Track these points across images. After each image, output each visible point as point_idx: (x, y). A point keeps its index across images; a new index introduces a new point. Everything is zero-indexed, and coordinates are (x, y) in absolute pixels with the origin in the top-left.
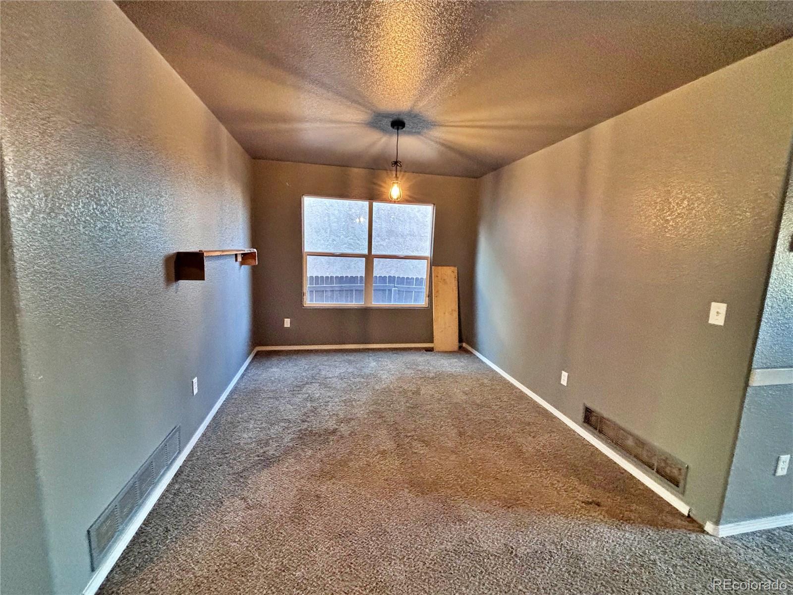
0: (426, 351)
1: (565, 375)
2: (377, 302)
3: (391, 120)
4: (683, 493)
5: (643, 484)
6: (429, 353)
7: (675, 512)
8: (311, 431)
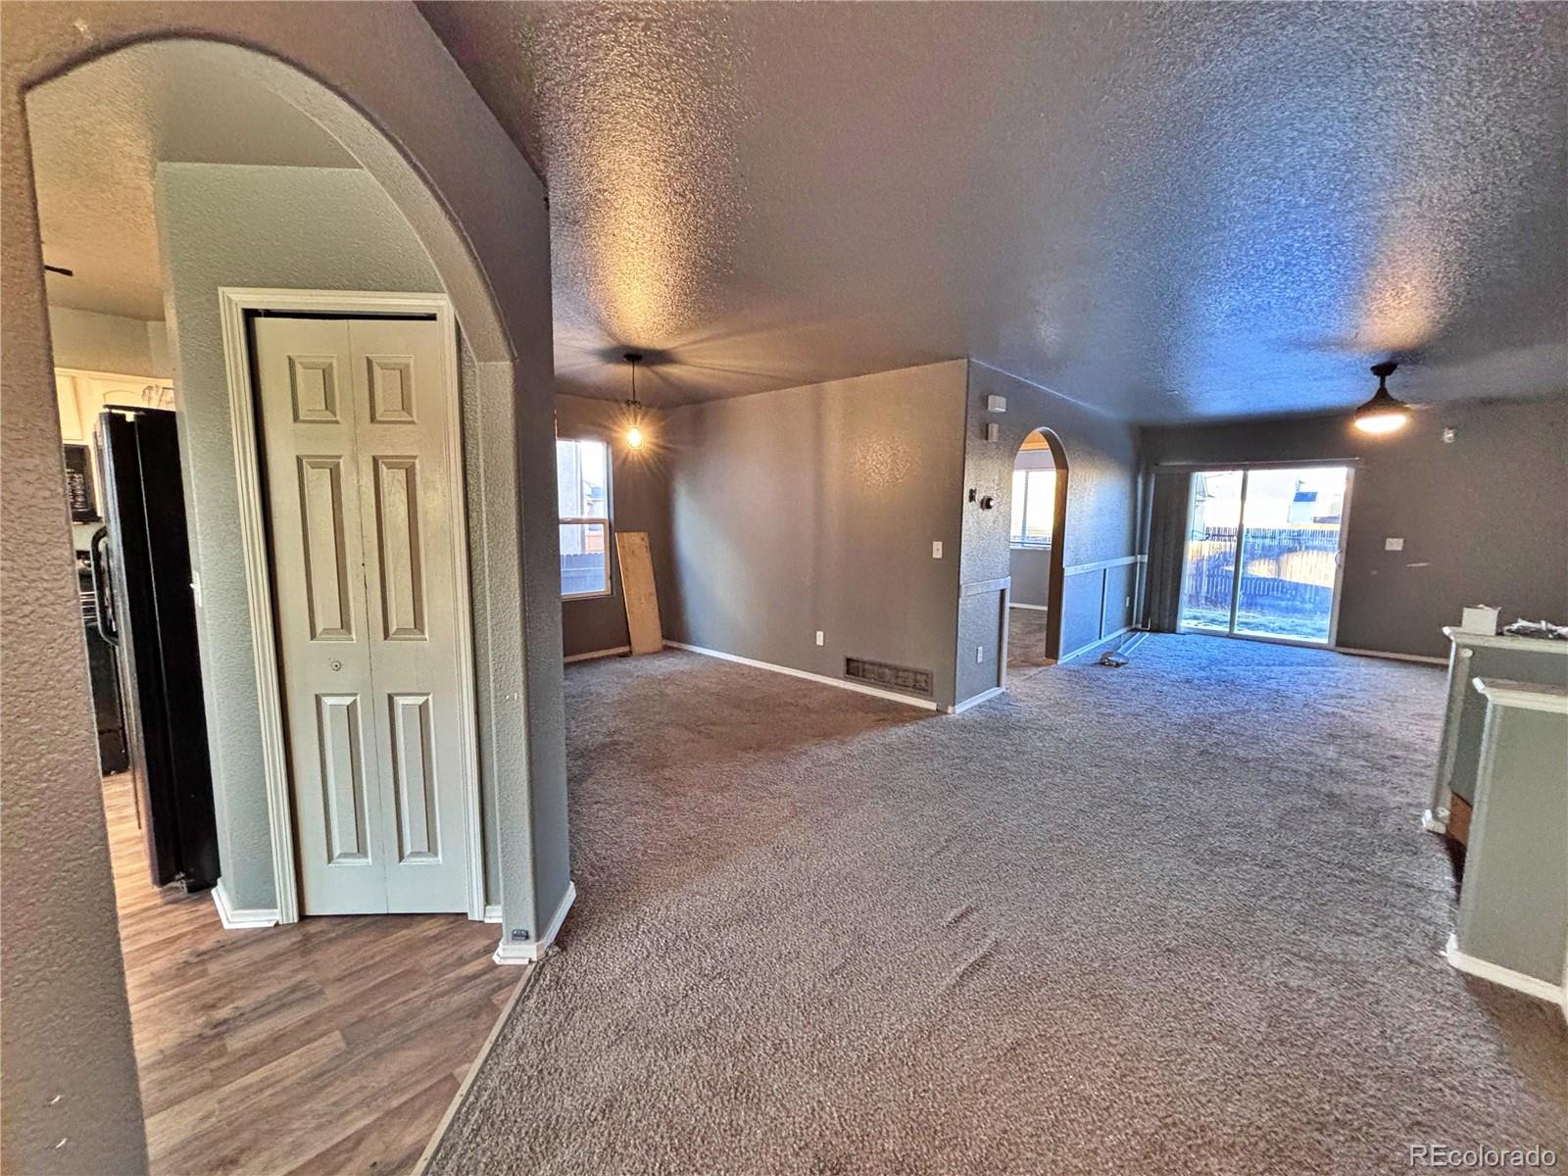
0: (622, 657)
1: (820, 635)
4: (932, 695)
5: (903, 703)
6: (626, 659)
7: (926, 711)
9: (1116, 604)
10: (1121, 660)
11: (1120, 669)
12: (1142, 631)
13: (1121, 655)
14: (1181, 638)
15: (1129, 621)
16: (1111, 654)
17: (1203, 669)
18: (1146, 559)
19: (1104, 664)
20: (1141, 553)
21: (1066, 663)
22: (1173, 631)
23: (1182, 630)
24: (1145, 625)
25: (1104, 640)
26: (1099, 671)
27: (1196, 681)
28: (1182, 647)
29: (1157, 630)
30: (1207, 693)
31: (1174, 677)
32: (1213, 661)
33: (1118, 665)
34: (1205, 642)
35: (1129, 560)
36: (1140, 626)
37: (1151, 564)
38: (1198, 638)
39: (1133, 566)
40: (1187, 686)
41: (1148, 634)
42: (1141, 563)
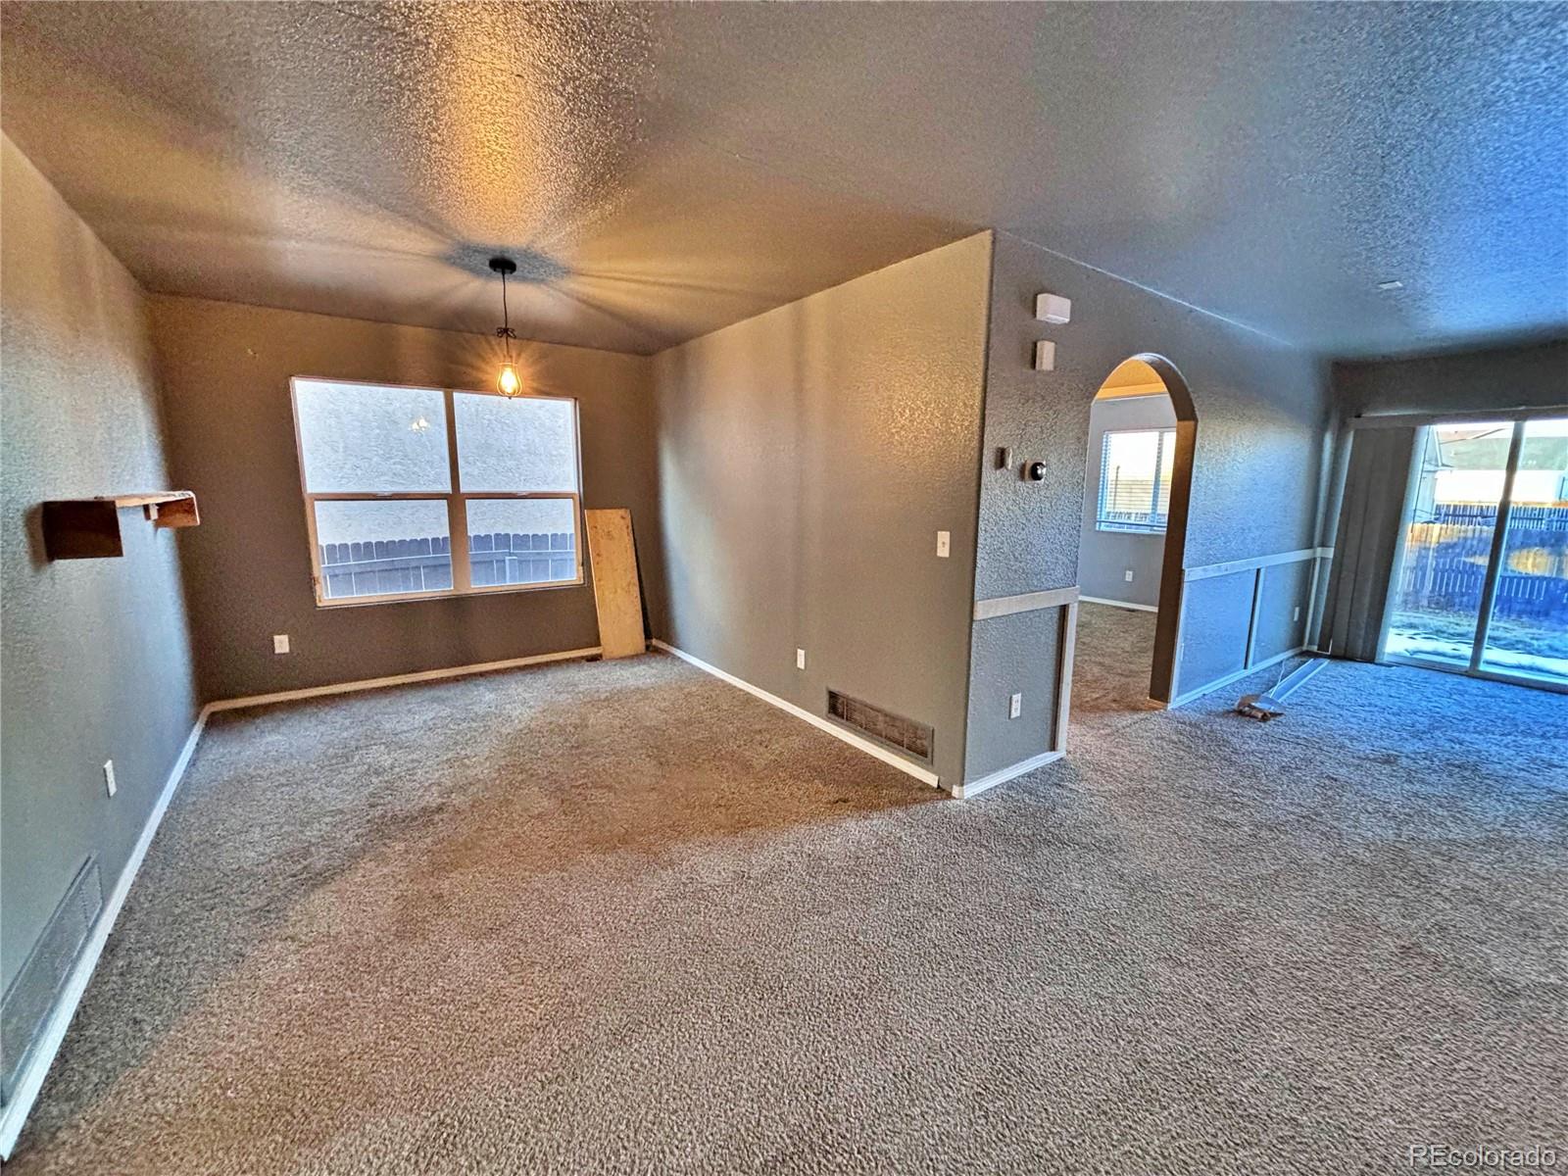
0: (588, 660)
1: (801, 655)
2: (477, 585)
3: (490, 257)
4: (932, 763)
5: (894, 768)
6: (593, 664)
7: (924, 787)
8: (394, 816)
9: (1276, 616)
10: (1272, 709)
11: (1267, 727)
12: (1316, 656)
13: (1271, 702)
14: (1383, 671)
15: (1297, 638)
16: (1256, 697)
17: (1417, 735)
18: (1330, 553)
19: (1241, 713)
20: (1323, 544)
21: (1180, 708)
22: (1370, 658)
23: (1386, 659)
24: (1323, 646)
25: (1251, 670)
26: (1231, 725)
27: (1404, 761)
28: (1382, 690)
29: (1343, 656)
30: (1424, 789)
31: (1364, 748)
32: (1438, 723)
33: (1265, 718)
34: (1426, 680)
35: (1303, 555)
36: (1315, 648)
37: (1338, 562)
38: (1411, 673)
39: (1308, 566)
40: (1387, 769)
41: (1326, 662)
42: (1323, 559)
